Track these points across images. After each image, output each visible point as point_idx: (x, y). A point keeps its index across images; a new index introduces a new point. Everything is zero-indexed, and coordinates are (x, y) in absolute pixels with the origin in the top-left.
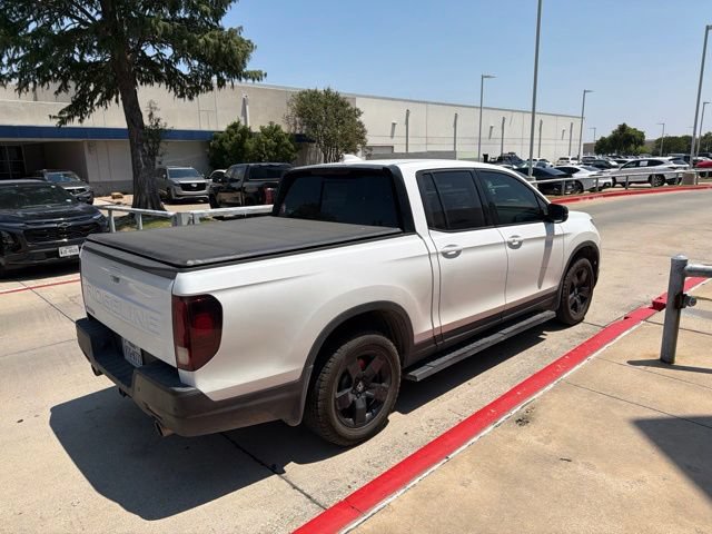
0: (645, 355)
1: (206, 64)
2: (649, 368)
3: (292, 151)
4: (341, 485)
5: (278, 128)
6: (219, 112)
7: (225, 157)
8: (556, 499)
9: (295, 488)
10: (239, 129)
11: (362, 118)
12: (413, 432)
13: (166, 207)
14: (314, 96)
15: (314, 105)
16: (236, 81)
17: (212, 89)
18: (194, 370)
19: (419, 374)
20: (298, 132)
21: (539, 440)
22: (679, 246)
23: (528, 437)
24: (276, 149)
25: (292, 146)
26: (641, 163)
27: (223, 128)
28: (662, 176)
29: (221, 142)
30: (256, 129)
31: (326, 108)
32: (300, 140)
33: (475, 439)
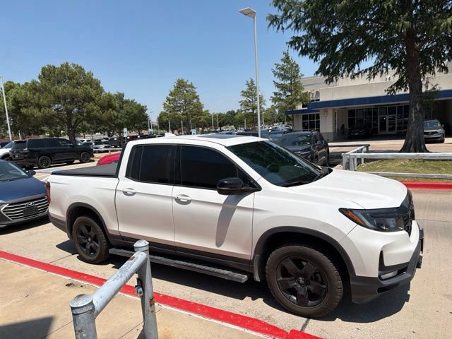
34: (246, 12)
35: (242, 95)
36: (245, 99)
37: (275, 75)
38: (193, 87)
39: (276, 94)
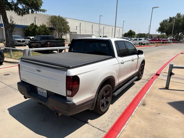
0: (162, 87)
1: (28, 6)
2: (164, 90)
3: (49, 32)
4: (105, 125)
5: (45, 26)
6: (28, 20)
7: (30, 33)
8: (162, 124)
9: (93, 127)
10: (34, 25)
11: (68, 24)
12: (116, 109)
13: (16, 47)
14: (55, 17)
15: (56, 20)
16: (37, 12)
17: (29, 13)
18: (72, 97)
19: (116, 94)
20: (51, 27)
21: (150, 109)
22: (153, 60)
23: (147, 108)
24: (45, 31)
25: (49, 31)
26: (137, 40)
27: (29, 25)
28: (142, 43)
29: (28, 29)
30: (39, 25)
31: (59, 21)
32: (51, 29)
33: (135, 110)
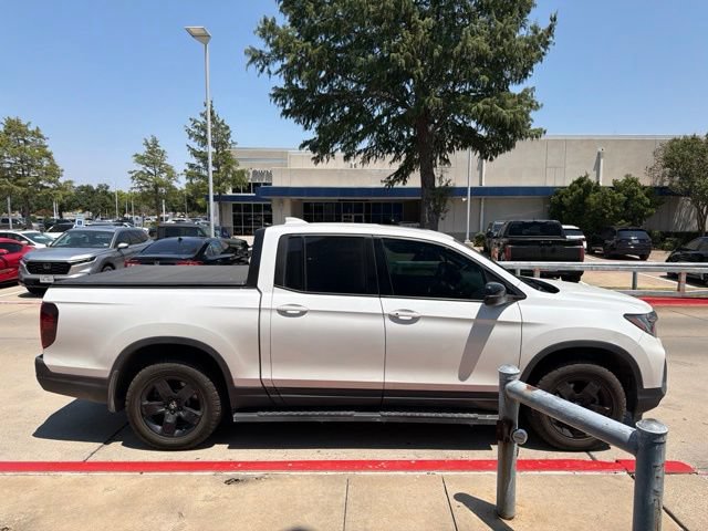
5: (634, 181)
6: (568, 168)
10: (584, 183)
30: (606, 183)
34: (196, 32)
35: (137, 161)
36: (140, 168)
37: (191, 135)
38: (40, 136)
39: (191, 166)
